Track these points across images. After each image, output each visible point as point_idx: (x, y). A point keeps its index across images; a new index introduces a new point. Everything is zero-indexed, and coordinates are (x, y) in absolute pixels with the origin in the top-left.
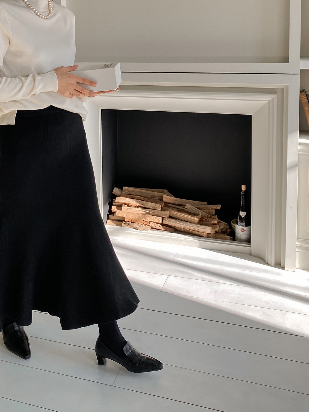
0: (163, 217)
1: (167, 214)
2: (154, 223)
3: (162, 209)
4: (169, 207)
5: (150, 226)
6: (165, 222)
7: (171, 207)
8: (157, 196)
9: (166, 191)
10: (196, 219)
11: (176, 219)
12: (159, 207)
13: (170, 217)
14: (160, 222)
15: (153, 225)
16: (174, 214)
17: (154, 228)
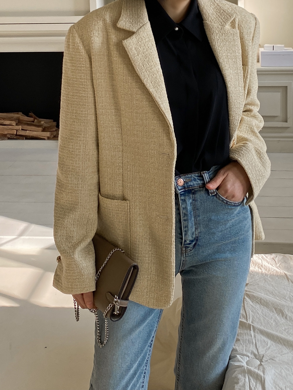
0: (17, 129)
1: (20, 127)
3: (17, 125)
4: (22, 123)
5: (7, 137)
6: (18, 133)
7: (24, 123)
8: (13, 117)
9: (21, 113)
10: (41, 129)
11: (27, 130)
12: (14, 123)
13: (22, 130)
14: (15, 133)
15: (9, 136)
16: (26, 127)
17: (11, 137)
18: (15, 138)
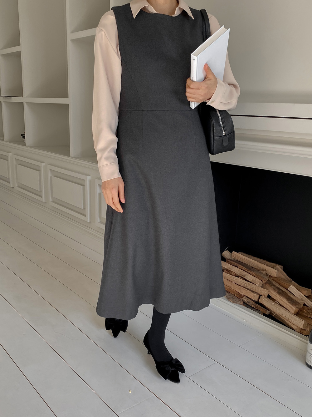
0: (261, 294)
1: (266, 292)
2: (247, 298)
3: (262, 286)
4: (272, 285)
5: (242, 300)
6: (260, 301)
7: (274, 286)
8: (265, 270)
9: (279, 267)
10: (294, 308)
11: (273, 300)
12: (258, 281)
13: (269, 297)
14: (256, 299)
15: (246, 300)
16: (274, 295)
17: (247, 303)
18: (252, 306)
